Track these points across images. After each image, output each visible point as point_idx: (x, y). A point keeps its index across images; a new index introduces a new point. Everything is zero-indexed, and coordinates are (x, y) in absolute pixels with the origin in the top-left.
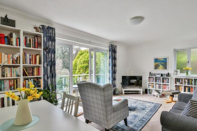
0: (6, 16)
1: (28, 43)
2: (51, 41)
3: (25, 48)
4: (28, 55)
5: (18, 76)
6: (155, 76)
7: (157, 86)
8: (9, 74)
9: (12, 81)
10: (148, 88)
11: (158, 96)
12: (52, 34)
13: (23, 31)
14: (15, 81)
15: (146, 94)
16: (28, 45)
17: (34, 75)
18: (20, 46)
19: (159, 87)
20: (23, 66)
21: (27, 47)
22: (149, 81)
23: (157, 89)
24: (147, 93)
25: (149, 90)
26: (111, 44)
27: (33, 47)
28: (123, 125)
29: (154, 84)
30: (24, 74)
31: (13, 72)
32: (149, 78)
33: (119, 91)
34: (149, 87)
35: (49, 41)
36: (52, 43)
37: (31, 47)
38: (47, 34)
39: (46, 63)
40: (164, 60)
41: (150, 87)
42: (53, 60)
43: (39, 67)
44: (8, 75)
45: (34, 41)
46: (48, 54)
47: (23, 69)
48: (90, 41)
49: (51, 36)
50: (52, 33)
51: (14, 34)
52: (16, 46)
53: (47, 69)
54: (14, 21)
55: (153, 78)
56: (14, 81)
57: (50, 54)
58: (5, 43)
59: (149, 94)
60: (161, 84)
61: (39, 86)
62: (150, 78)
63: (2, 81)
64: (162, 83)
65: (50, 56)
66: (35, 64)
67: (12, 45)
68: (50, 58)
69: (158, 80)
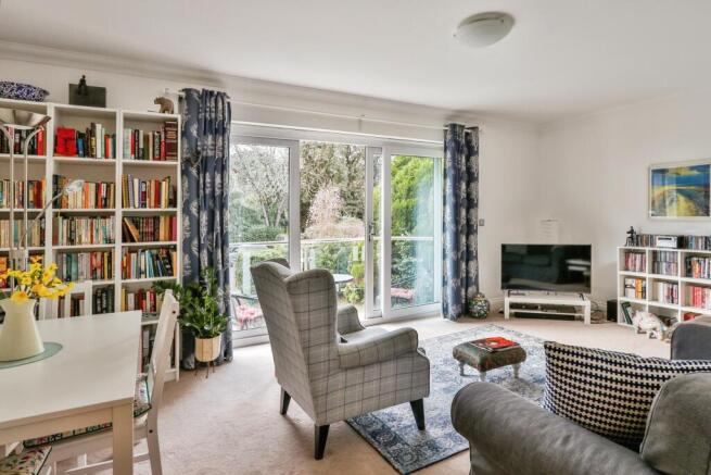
0: (83, 81)
1: (141, 146)
2: (211, 133)
3: (131, 160)
4: (136, 181)
5: (109, 241)
6: (652, 245)
7: (663, 289)
8: (86, 236)
9: (99, 255)
10: (621, 299)
11: (658, 335)
12: (216, 112)
13: (124, 114)
14: (106, 255)
15: (614, 324)
16: (141, 152)
17: (158, 240)
18: (114, 157)
19: (671, 297)
20: (124, 212)
21: (139, 158)
22: (627, 269)
23: (663, 303)
24: (616, 321)
25: (626, 305)
26: (450, 122)
27: (154, 159)
28: (410, 426)
29: (644, 279)
30: (127, 236)
31: (97, 231)
32: (627, 253)
33: (486, 301)
34: (625, 295)
35: (205, 133)
36: (215, 139)
37: (148, 159)
38: (199, 113)
39: (195, 204)
40: (695, 172)
41: (631, 292)
42: (218, 192)
43: (172, 216)
44: (83, 240)
45: (157, 140)
46: (201, 175)
47: (123, 221)
48: (360, 121)
49: (211, 120)
50: (216, 107)
51: (99, 127)
52: (104, 160)
53: (199, 220)
54: (102, 91)
55: (643, 253)
56: (103, 256)
57: (208, 174)
58: (78, 153)
59: (626, 324)
60: (677, 283)
61: (170, 272)
62: (632, 256)
63: (73, 255)
64: (680, 279)
65: (208, 180)
66: (155, 207)
67: (92, 156)
68: (208, 185)
69: (664, 264)
